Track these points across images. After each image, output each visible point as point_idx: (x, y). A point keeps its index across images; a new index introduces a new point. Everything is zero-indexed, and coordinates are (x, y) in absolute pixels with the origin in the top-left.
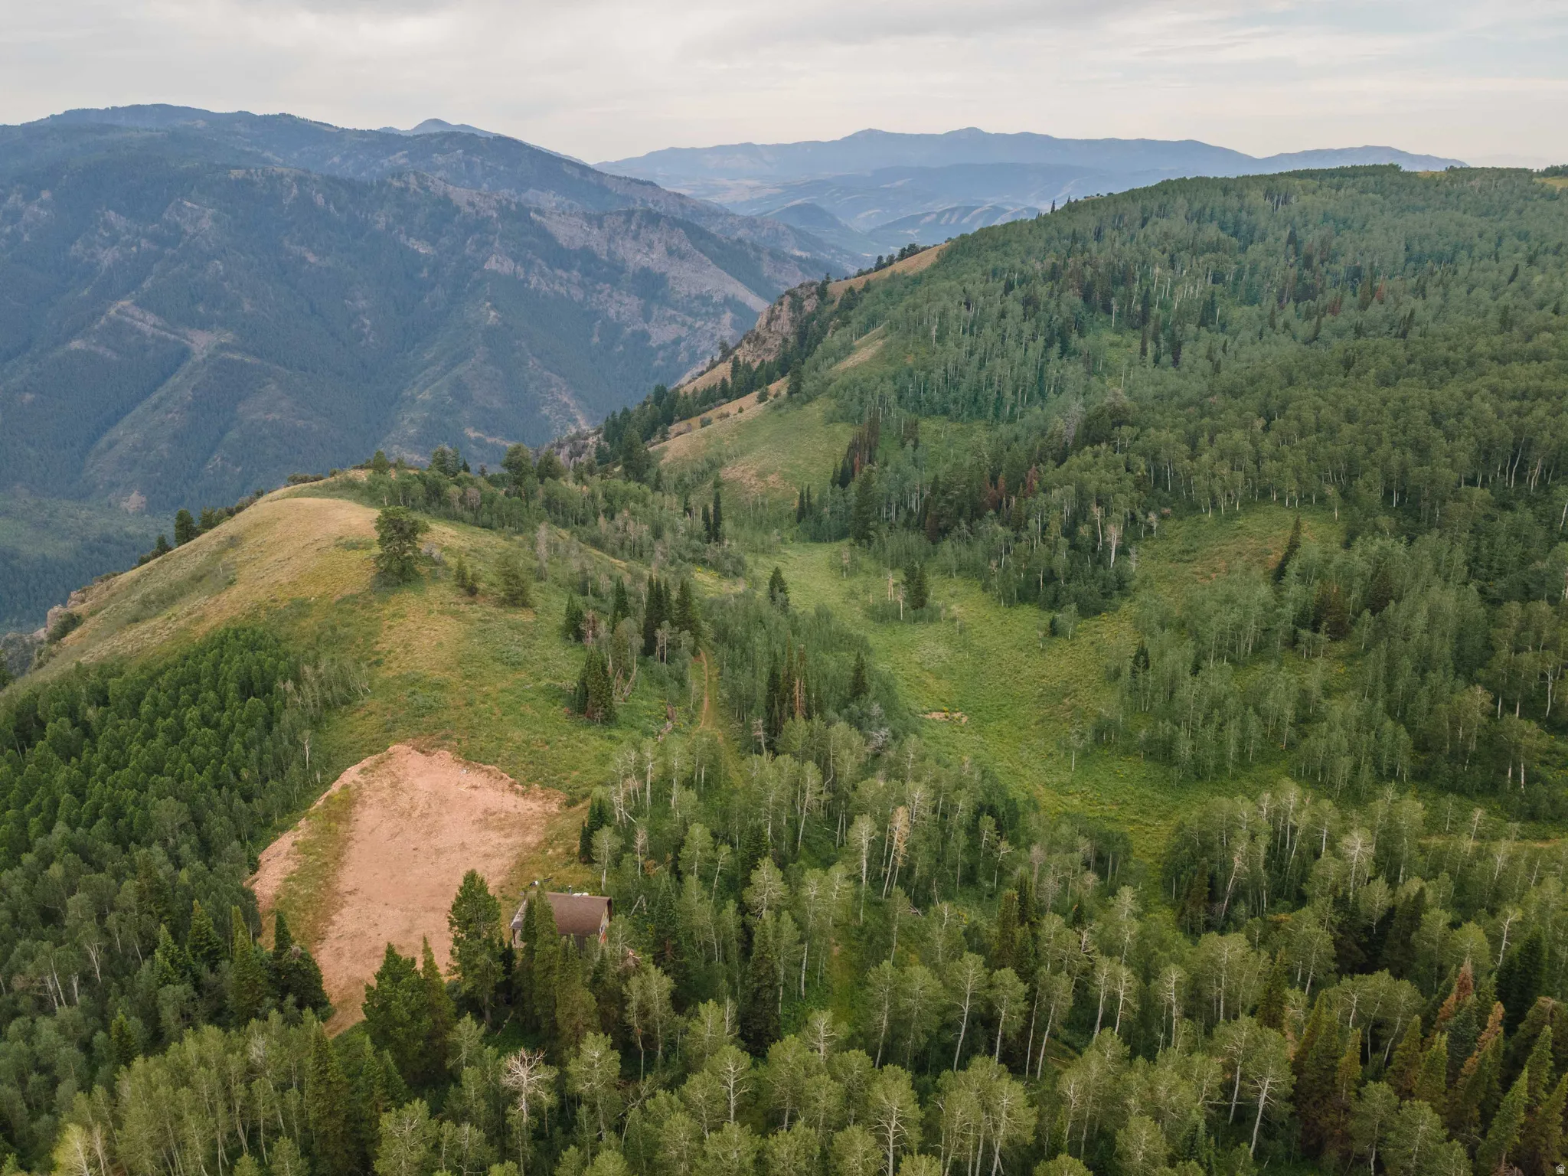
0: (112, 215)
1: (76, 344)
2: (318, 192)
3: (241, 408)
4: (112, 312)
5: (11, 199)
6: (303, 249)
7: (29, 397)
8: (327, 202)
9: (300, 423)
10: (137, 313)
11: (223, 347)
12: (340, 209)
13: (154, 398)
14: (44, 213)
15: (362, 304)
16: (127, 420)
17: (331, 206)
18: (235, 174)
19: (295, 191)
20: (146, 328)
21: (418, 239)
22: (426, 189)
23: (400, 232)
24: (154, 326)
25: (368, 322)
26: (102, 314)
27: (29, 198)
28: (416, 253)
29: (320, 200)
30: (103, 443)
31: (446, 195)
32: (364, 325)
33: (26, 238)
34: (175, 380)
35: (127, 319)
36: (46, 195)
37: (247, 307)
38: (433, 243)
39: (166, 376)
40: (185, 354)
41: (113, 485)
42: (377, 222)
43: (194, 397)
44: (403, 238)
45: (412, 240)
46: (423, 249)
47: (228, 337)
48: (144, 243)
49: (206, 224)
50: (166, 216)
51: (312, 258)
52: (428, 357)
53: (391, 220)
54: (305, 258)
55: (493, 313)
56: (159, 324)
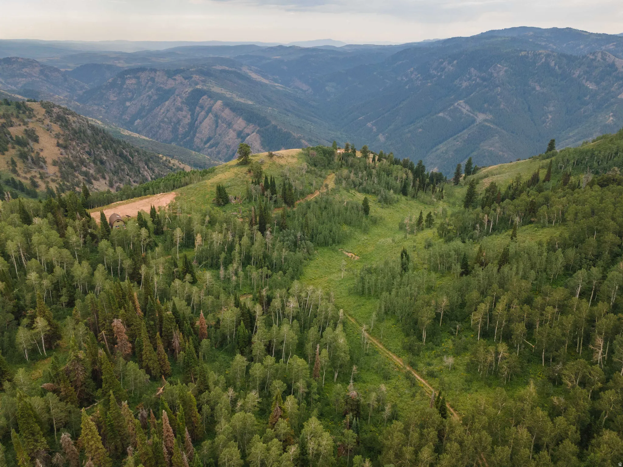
0: (473, 69)
1: (441, 114)
2: (553, 60)
3: (482, 144)
4: (456, 104)
5: (444, 64)
6: (536, 84)
7: (420, 130)
8: (555, 65)
9: (501, 153)
10: (463, 105)
11: (486, 120)
12: (560, 68)
13: (456, 136)
14: (452, 68)
15: (551, 109)
16: (444, 143)
17: (557, 67)
18: (523, 53)
19: (543, 60)
20: (464, 111)
21: (591, 82)
22: (604, 60)
23: (584, 78)
24: (467, 110)
25: (550, 117)
26: (453, 104)
27: (449, 63)
28: (587, 88)
29: (552, 64)
30: (434, 149)
31: (614, 62)
32: (548, 118)
33: (443, 77)
34: (465, 131)
35: (460, 107)
36: (455, 62)
37: (502, 106)
38: (597, 83)
39: (464, 129)
40: (474, 121)
41: (432, 163)
42: (575, 74)
43: (468, 137)
44: (584, 81)
45: (588, 82)
46: (591, 86)
47: (490, 117)
48: (478, 80)
49: (501, 73)
50: (489, 70)
51: (538, 88)
52: (571, 134)
53: (582, 73)
54: (535, 88)
55: (611, 118)
56: (469, 110)
